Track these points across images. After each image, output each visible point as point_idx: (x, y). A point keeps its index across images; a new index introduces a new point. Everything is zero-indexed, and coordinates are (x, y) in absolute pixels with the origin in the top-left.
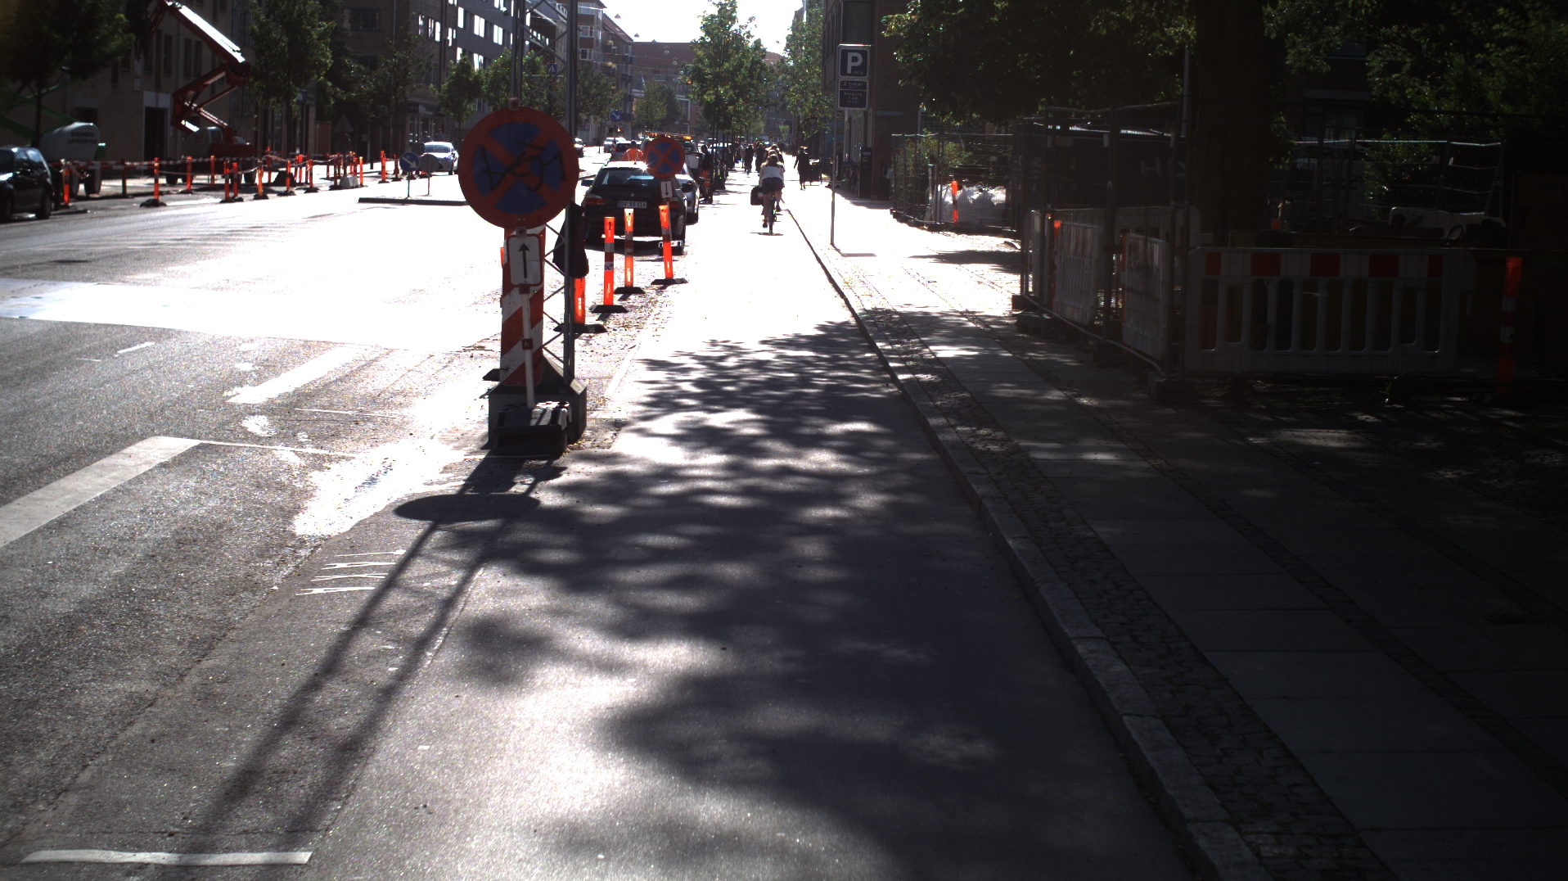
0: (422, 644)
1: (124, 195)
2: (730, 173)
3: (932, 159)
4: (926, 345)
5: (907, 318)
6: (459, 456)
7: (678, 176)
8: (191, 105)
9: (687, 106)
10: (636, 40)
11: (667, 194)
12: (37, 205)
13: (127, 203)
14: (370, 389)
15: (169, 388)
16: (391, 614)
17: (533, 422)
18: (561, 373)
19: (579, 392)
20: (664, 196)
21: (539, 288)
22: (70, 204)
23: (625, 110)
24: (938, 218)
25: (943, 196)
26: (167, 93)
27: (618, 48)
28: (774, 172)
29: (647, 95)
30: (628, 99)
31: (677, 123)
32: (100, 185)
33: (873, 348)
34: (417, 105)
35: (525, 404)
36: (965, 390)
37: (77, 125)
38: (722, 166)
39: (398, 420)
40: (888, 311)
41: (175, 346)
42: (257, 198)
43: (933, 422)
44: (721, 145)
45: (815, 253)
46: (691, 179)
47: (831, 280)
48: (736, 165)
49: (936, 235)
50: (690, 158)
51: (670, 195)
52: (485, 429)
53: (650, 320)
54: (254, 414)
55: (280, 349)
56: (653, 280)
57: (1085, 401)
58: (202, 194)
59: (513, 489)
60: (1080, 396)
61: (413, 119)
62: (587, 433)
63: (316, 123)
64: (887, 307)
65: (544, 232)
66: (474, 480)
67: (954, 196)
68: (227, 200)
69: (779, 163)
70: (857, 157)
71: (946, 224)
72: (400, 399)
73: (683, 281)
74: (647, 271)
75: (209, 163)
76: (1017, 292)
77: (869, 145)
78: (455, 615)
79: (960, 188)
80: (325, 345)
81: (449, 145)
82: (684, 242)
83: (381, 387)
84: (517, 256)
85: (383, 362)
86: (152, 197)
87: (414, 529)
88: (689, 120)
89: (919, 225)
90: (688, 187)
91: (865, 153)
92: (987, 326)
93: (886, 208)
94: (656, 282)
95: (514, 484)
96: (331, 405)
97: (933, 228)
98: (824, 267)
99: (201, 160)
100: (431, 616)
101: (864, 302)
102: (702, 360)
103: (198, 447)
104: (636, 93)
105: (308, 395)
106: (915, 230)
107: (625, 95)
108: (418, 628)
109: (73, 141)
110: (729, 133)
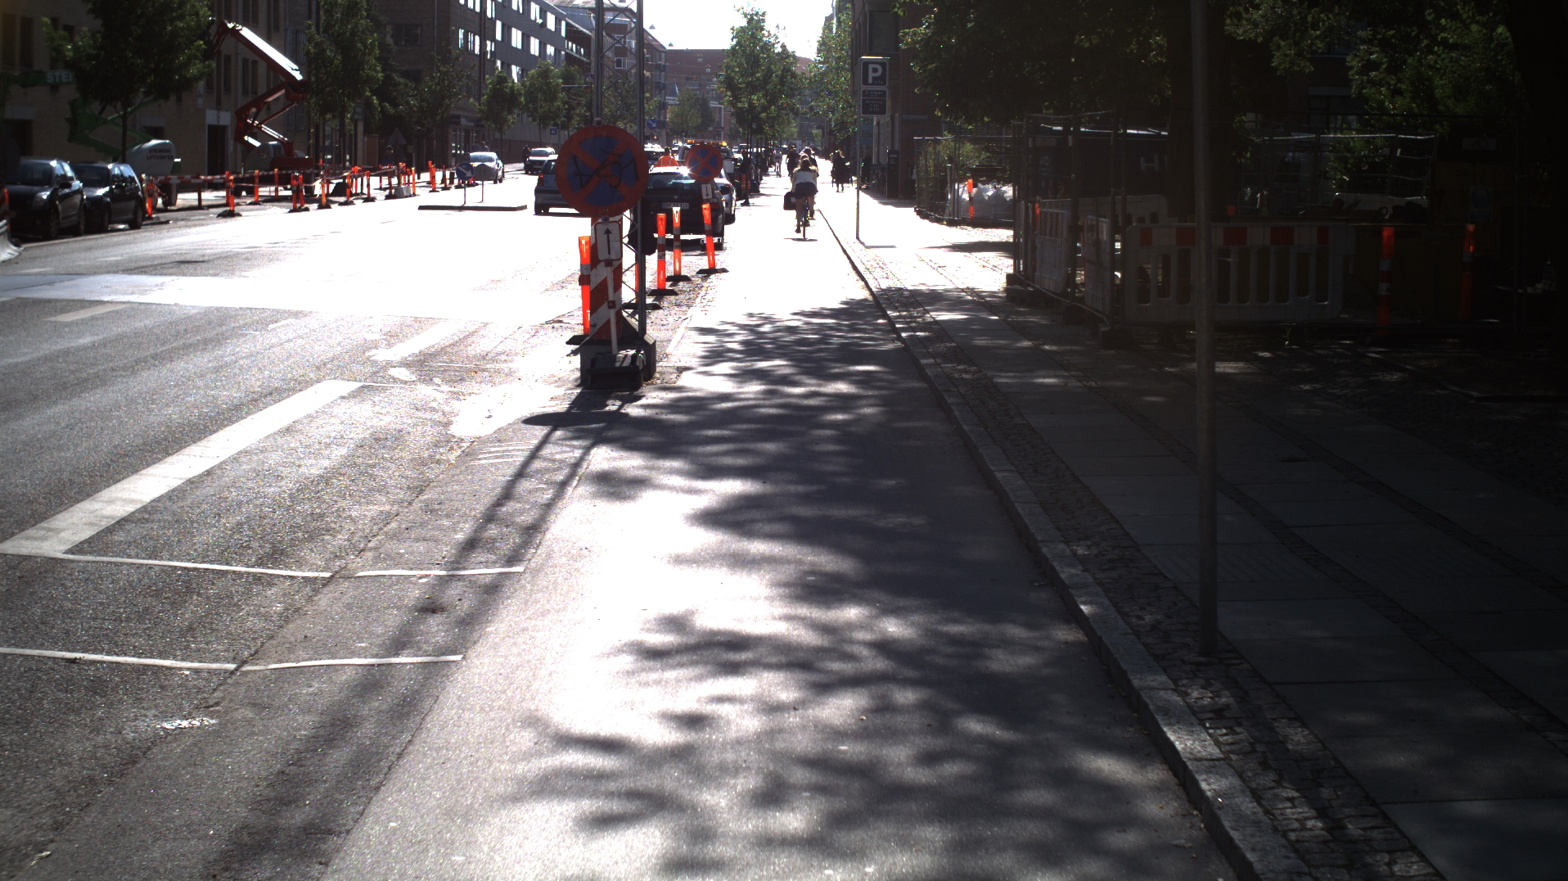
0: (563, 485)
1: (200, 207)
2: (764, 178)
3: (951, 160)
4: (928, 312)
5: (915, 294)
6: (561, 391)
7: (717, 180)
8: (253, 122)
9: (720, 113)
10: (668, 48)
11: (707, 195)
12: (130, 216)
13: (204, 214)
14: (478, 351)
15: (322, 350)
16: (537, 471)
17: (618, 364)
18: (637, 328)
19: (651, 343)
20: (705, 197)
21: (619, 262)
22: (154, 216)
23: (659, 117)
24: (956, 213)
25: (960, 193)
26: (227, 111)
27: (652, 57)
28: (806, 177)
29: (681, 104)
30: (663, 106)
31: (710, 129)
32: (176, 198)
33: (885, 316)
34: (459, 117)
35: (610, 352)
36: (954, 342)
37: (154, 142)
38: (757, 170)
39: (507, 370)
40: (900, 289)
41: (311, 321)
42: (321, 207)
43: (924, 361)
44: (755, 150)
45: (841, 246)
46: (728, 183)
47: (855, 268)
48: (770, 169)
49: (954, 229)
50: (726, 163)
51: (710, 196)
52: (578, 374)
53: (698, 300)
54: (395, 367)
55: (397, 323)
56: (698, 270)
57: (1047, 347)
58: (268, 205)
59: (607, 408)
60: (1045, 344)
61: (455, 130)
62: (657, 375)
63: (364, 136)
64: (899, 285)
65: (621, 220)
66: (575, 403)
67: (970, 193)
68: (294, 210)
69: (813, 168)
70: (884, 161)
71: (963, 219)
72: (503, 357)
73: (724, 271)
74: (692, 263)
75: (273, 175)
76: (1011, 271)
77: (897, 148)
78: (581, 471)
79: (975, 186)
80: (432, 321)
81: (493, 155)
82: (723, 239)
83: (488, 350)
84: (603, 238)
85: (482, 332)
86: (228, 208)
87: (540, 431)
88: (722, 126)
89: (939, 221)
90: (725, 190)
91: (891, 156)
92: (983, 298)
93: (912, 207)
94: (701, 272)
95: (607, 406)
96: (452, 361)
97: (952, 223)
98: (849, 258)
99: (266, 173)
100: (566, 471)
101: (880, 282)
102: (743, 327)
103: (362, 387)
104: (670, 100)
105: (430, 355)
106: (935, 225)
107: (659, 102)
108: (560, 477)
109: (151, 157)
110: (761, 139)
